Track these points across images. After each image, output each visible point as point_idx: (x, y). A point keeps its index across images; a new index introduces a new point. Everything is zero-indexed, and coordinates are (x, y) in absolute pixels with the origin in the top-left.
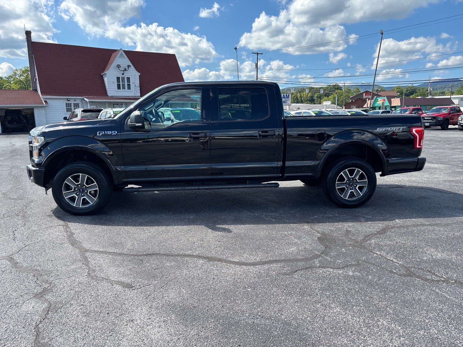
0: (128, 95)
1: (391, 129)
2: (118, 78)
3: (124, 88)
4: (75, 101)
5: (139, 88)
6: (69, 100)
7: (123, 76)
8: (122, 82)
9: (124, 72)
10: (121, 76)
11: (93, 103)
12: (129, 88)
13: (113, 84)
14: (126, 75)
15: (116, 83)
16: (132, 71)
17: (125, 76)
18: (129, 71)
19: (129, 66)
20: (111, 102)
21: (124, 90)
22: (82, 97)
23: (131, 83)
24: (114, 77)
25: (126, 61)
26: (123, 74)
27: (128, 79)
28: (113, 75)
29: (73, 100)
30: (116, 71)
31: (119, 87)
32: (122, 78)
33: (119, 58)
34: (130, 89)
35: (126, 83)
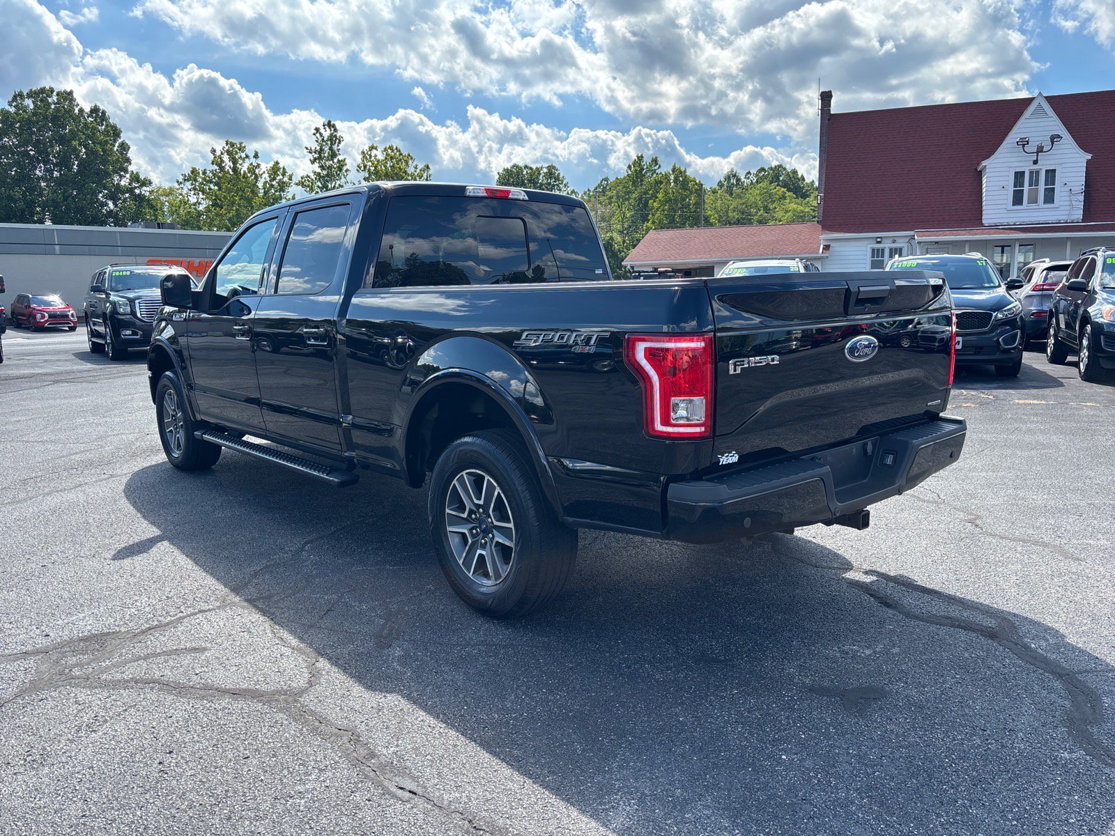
0: (1042, 219)
1: (562, 338)
2: (1019, 176)
3: (1033, 200)
4: (894, 242)
5: (1082, 197)
6: (879, 240)
7: (1036, 167)
8: (1030, 185)
9: (1037, 156)
10: (1027, 167)
11: (936, 246)
12: (1050, 197)
13: (1004, 192)
14: (1045, 164)
15: (1011, 189)
16: (1066, 151)
17: (1040, 168)
18: (1056, 152)
19: (1054, 138)
20: (986, 241)
21: (1033, 206)
22: (912, 233)
23: (1058, 187)
24: (1006, 174)
25: (1051, 124)
26: (1035, 162)
27: (1051, 174)
28: (1004, 169)
29: (890, 240)
30: (1016, 155)
31: (1018, 199)
32: (1031, 173)
33: (1032, 120)
34: (1052, 202)
35: (1042, 186)
